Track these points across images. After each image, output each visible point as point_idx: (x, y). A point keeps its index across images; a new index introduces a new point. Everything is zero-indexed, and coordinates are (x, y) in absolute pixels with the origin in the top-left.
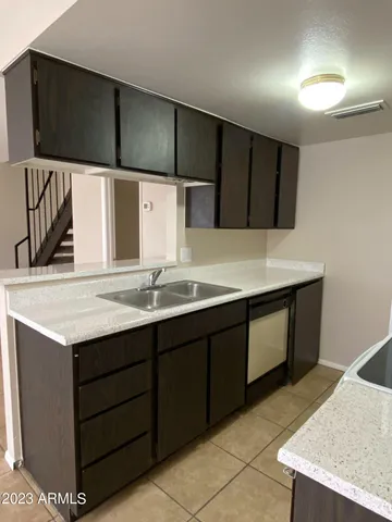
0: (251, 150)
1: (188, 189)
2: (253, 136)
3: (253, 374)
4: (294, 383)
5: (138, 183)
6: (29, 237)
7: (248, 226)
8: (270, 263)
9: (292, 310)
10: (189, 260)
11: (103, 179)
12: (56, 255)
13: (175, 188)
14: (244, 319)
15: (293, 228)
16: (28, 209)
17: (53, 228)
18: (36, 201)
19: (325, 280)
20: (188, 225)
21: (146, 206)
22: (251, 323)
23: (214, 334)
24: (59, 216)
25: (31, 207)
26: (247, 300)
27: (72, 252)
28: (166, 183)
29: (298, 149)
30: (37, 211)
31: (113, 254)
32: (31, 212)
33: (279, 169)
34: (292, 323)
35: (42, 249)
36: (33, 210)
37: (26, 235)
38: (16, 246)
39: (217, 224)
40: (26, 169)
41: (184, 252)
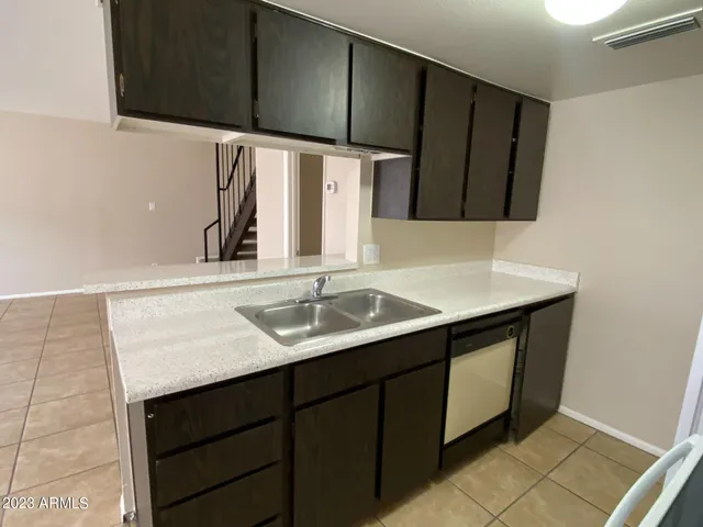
0: (473, 106)
1: (378, 164)
2: (476, 86)
3: (453, 430)
4: (518, 440)
5: (322, 157)
6: (219, 221)
7: (463, 216)
8: (497, 266)
9: (522, 342)
10: (377, 262)
11: (286, 153)
12: (245, 242)
13: (358, 161)
14: (443, 355)
15: (535, 220)
16: (219, 189)
17: (240, 211)
18: (226, 182)
19: (576, 296)
20: (375, 214)
21: (329, 187)
22: (453, 361)
23: (390, 377)
24: (246, 198)
25: (221, 187)
26: (449, 327)
27: (256, 250)
28: (339, 155)
29: (548, 105)
30: (226, 192)
31: (296, 246)
32: (221, 192)
33: (515, 133)
34: (520, 357)
35: (231, 235)
36: (224, 190)
37: (217, 218)
38: (206, 230)
39: (414, 214)
40: (217, 144)
41: (368, 249)
